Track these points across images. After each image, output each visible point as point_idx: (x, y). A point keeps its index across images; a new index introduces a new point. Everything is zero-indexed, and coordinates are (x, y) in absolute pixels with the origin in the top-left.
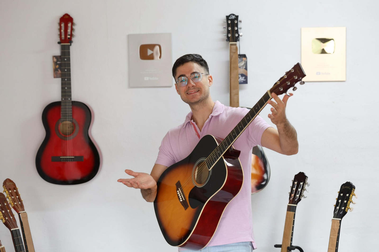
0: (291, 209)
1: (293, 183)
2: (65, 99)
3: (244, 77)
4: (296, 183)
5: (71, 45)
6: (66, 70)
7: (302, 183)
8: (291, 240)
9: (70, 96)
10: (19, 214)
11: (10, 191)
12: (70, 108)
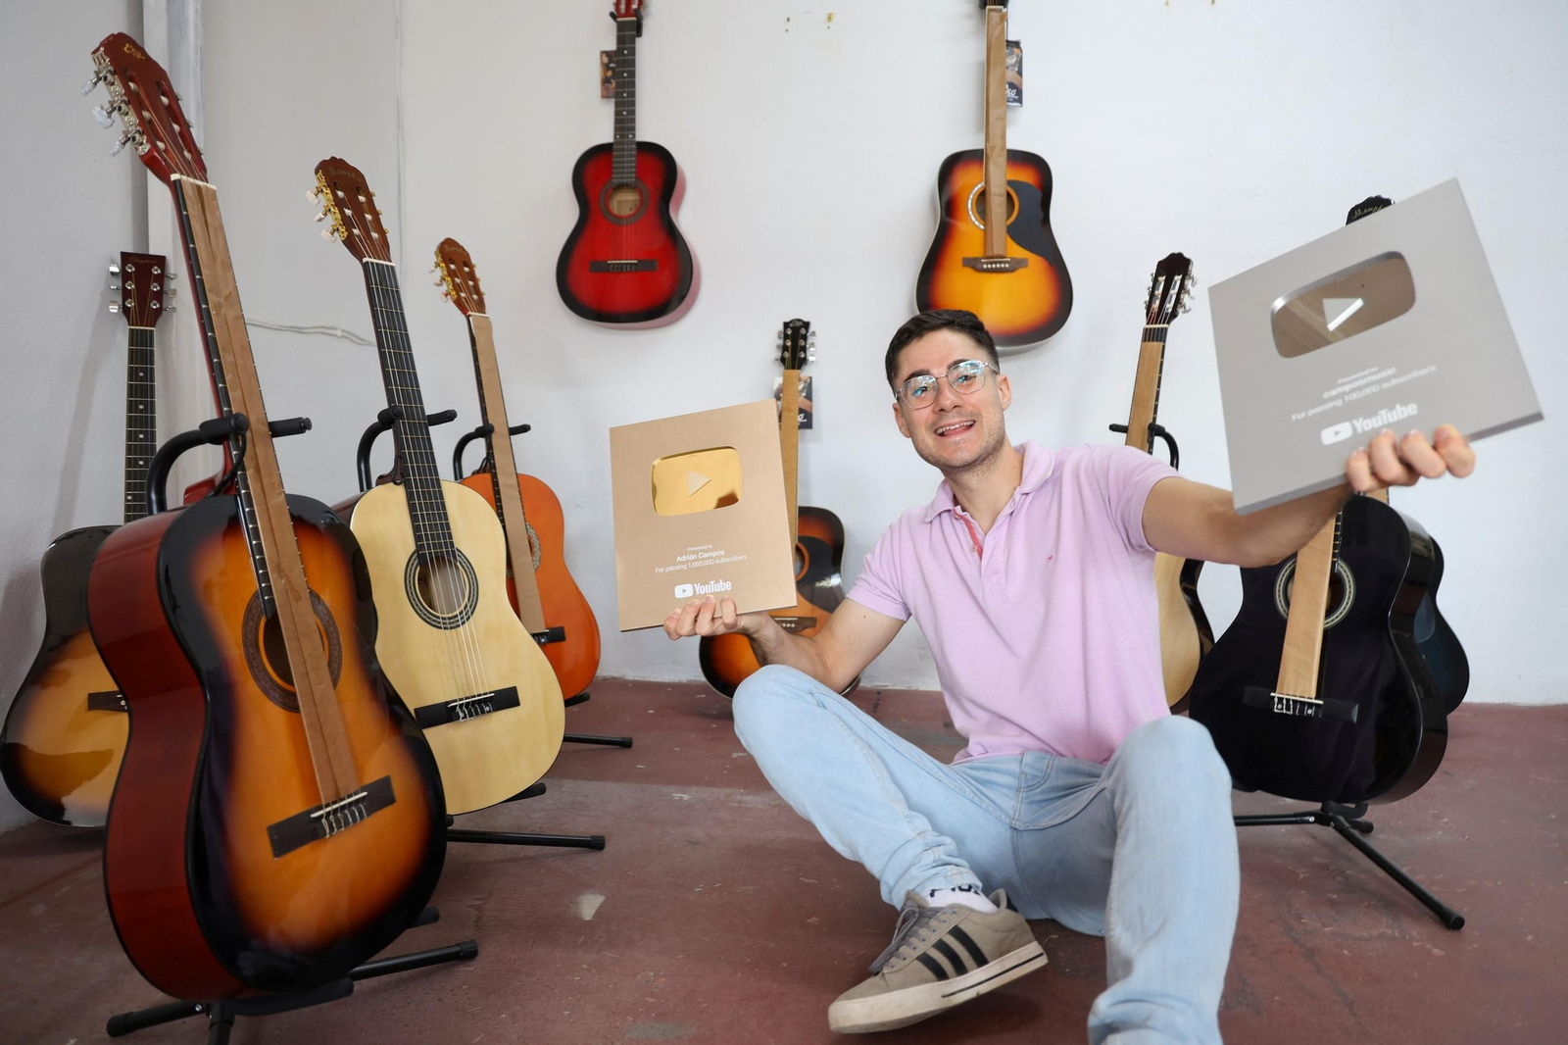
0: (1154, 336)
1: (1155, 281)
2: (622, 136)
3: (1015, 91)
4: (1162, 279)
5: (639, 34)
6: (625, 75)
7: (1178, 278)
8: (1155, 412)
9: (633, 129)
10: (468, 317)
11: (452, 266)
12: (631, 156)
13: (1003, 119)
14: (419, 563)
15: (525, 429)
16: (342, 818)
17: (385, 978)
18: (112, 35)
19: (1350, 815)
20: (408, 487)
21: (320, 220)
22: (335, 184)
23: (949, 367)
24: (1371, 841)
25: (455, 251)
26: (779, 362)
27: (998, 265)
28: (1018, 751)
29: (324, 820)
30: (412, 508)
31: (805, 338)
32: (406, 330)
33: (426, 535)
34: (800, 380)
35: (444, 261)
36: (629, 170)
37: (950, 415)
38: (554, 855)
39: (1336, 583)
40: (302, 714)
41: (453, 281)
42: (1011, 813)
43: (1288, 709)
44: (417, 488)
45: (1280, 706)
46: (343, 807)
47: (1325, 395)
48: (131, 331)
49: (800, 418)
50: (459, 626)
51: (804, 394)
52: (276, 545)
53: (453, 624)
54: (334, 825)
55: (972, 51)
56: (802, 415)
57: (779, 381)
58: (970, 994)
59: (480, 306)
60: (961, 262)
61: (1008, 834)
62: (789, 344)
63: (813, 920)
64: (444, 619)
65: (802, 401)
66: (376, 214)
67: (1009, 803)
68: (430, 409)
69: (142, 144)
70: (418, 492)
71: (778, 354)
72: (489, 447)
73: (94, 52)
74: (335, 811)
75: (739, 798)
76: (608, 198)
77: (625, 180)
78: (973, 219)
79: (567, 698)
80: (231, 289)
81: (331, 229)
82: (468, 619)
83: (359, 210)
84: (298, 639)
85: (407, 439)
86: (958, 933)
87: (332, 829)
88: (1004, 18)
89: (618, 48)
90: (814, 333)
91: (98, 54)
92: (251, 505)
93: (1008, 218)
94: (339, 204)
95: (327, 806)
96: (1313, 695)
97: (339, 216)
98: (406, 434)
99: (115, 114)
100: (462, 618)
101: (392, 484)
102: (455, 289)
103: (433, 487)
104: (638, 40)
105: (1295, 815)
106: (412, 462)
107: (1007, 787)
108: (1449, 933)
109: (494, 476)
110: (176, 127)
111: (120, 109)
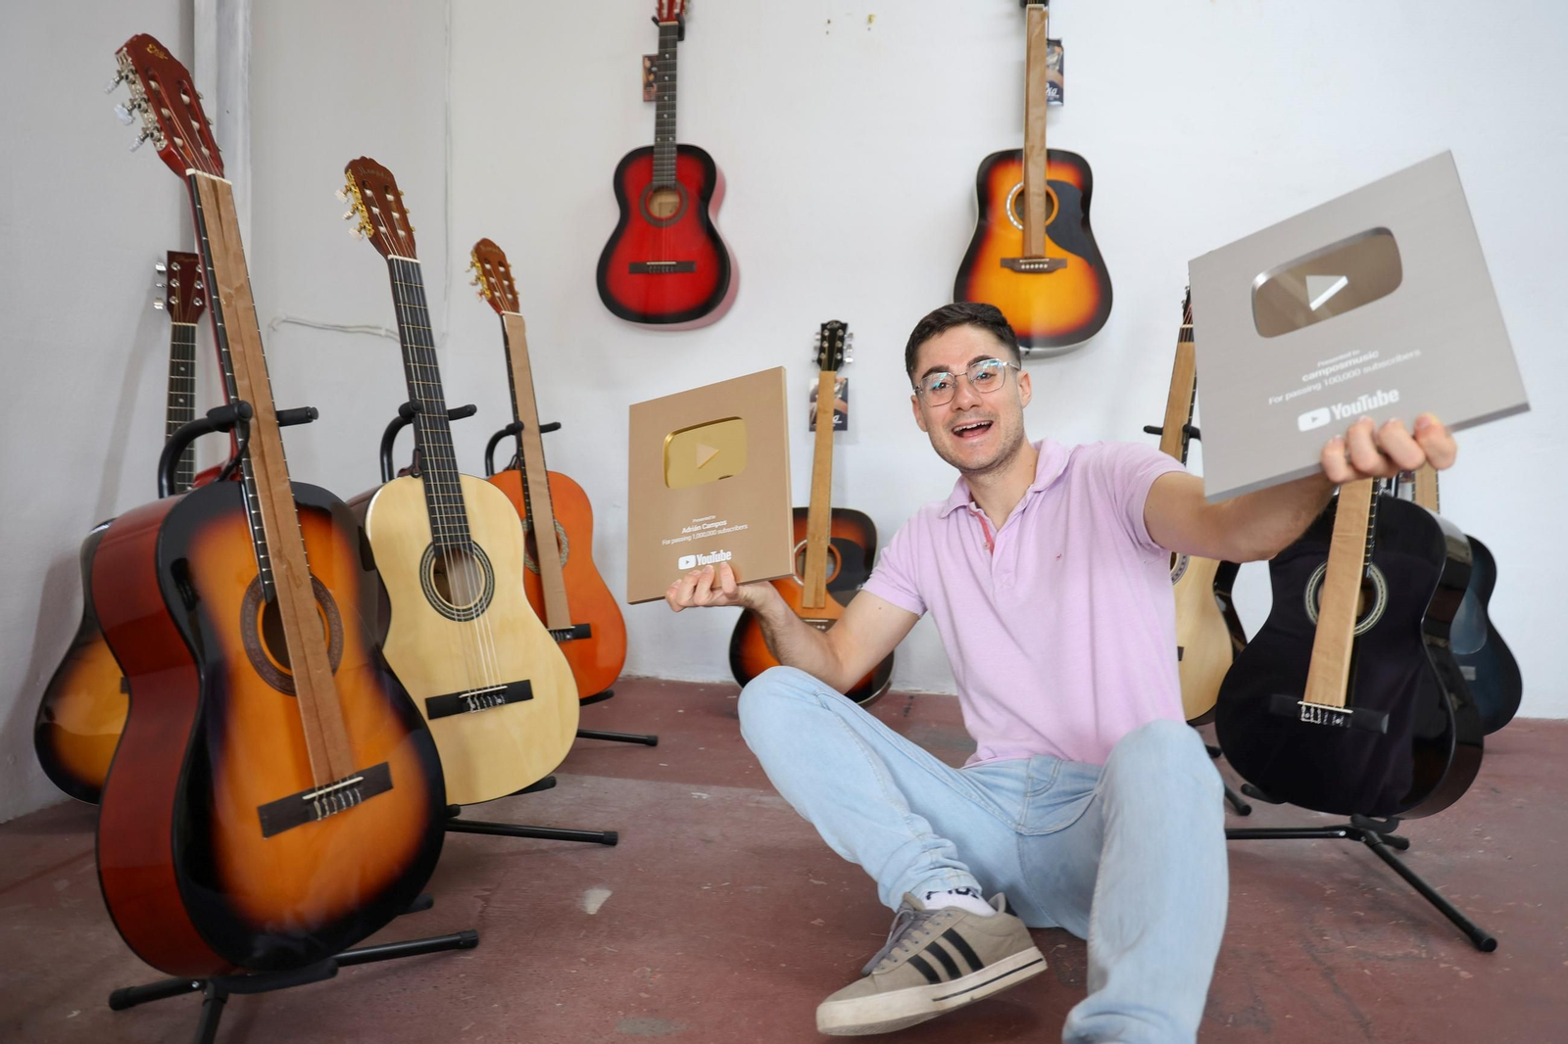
0: (1190, 336)
2: (663, 139)
3: (1056, 90)
5: (681, 37)
6: (666, 78)
8: (1191, 414)
9: (673, 132)
10: (501, 316)
11: (488, 266)
12: (672, 159)
13: (1043, 118)
14: (435, 555)
15: (555, 427)
16: (337, 802)
17: (385, 963)
18: (137, 36)
19: (1383, 830)
20: (426, 479)
21: (349, 218)
22: (364, 183)
23: (969, 364)
24: (1405, 859)
25: (491, 252)
26: (816, 363)
27: (1037, 266)
28: (1025, 755)
29: (316, 803)
30: (429, 500)
31: (842, 339)
32: (429, 326)
33: (443, 528)
34: (836, 381)
35: (480, 261)
36: (670, 172)
37: (967, 414)
38: (566, 849)
39: (1368, 587)
40: (298, 696)
41: (488, 281)
42: (1017, 818)
43: (1316, 718)
44: (435, 480)
45: (1307, 715)
46: (337, 791)
47: (1305, 379)
48: (175, 327)
49: (835, 420)
50: (473, 618)
51: (840, 396)
52: (278, 531)
53: (467, 616)
54: (327, 808)
55: (1011, 50)
56: (838, 417)
57: (814, 382)
58: (964, 999)
59: (514, 305)
60: (999, 264)
61: (1014, 839)
62: (826, 345)
63: (818, 922)
64: (458, 610)
65: (837, 403)
66: (403, 212)
67: (1016, 808)
68: (451, 403)
69: (159, 140)
70: (436, 485)
71: (815, 356)
72: (520, 443)
73: (118, 53)
74: (328, 794)
75: (758, 798)
76: (648, 201)
77: (665, 183)
78: (1012, 219)
79: (582, 697)
80: (242, 281)
81: (358, 227)
82: (483, 611)
83: (386, 208)
84: (297, 624)
85: (426, 433)
86: (952, 936)
87: (324, 812)
88: (1044, 16)
89: (660, 53)
90: (851, 335)
91: (121, 54)
92: (254, 491)
93: (1048, 217)
94: (367, 202)
95: (320, 788)
96: (1342, 703)
97: (366, 214)
98: (425, 428)
99: (136, 112)
100: (477, 611)
101: (410, 477)
102: (489, 289)
103: (452, 480)
104: (680, 45)
105: (1325, 829)
106: (430, 456)
107: (1014, 791)
108: (1480, 956)
109: (524, 473)
110: (196, 125)
111: (140, 106)
